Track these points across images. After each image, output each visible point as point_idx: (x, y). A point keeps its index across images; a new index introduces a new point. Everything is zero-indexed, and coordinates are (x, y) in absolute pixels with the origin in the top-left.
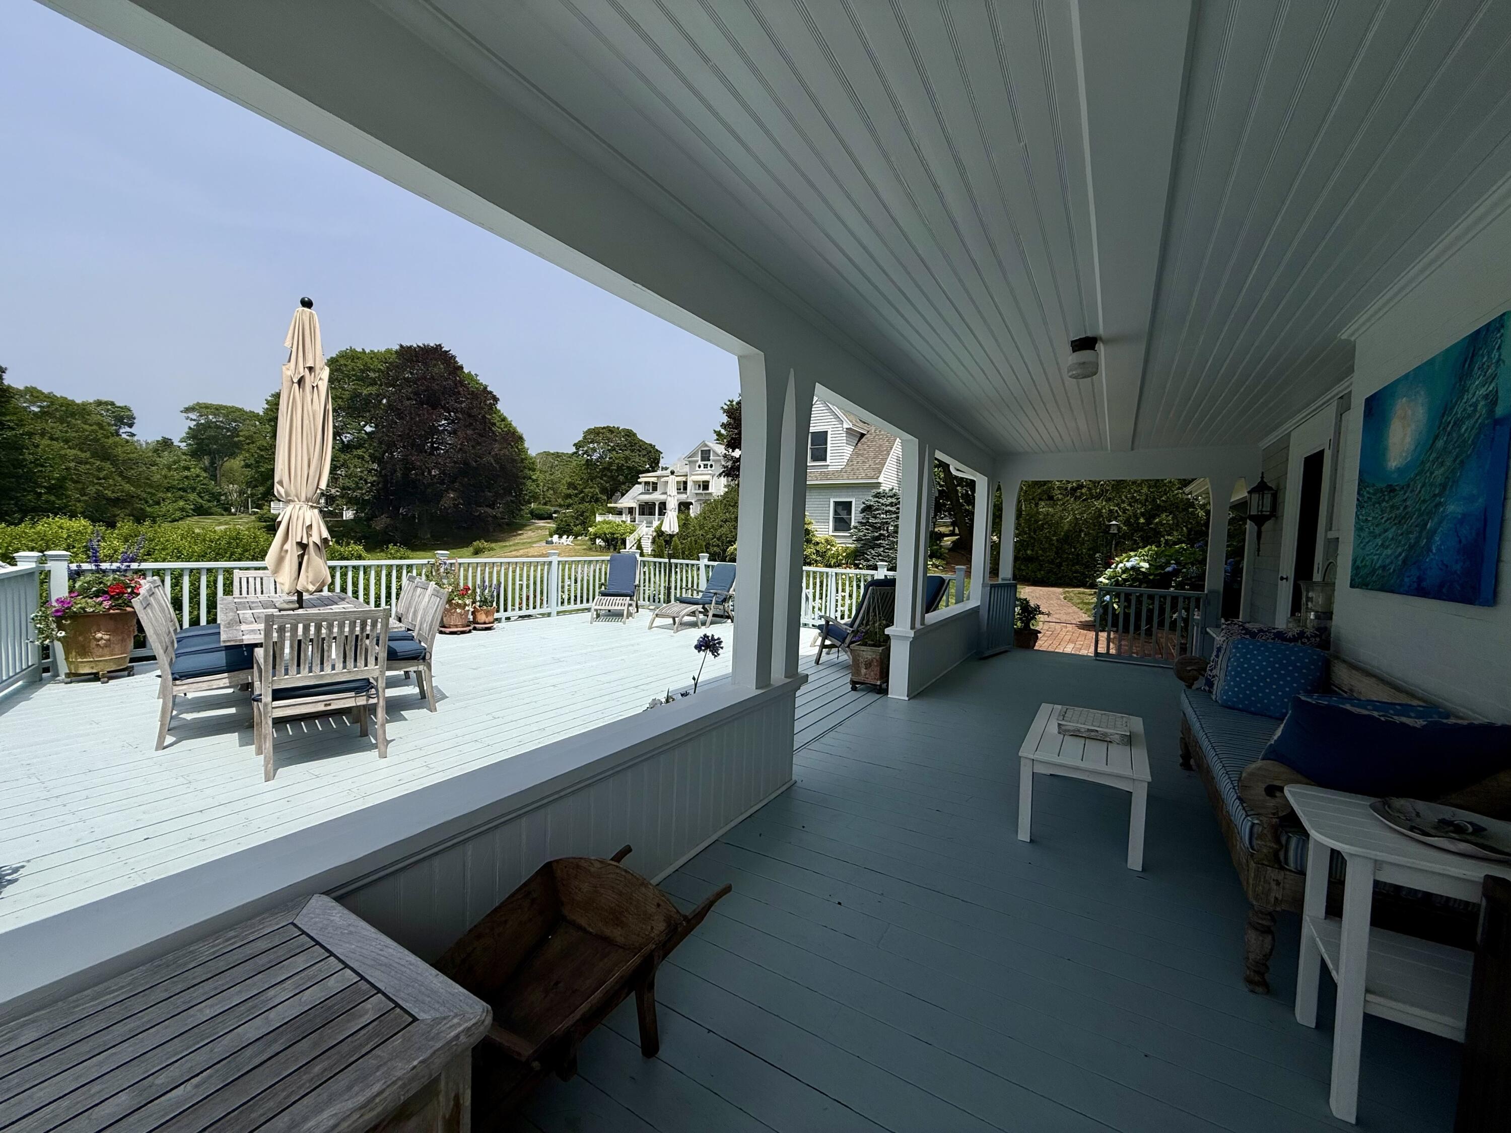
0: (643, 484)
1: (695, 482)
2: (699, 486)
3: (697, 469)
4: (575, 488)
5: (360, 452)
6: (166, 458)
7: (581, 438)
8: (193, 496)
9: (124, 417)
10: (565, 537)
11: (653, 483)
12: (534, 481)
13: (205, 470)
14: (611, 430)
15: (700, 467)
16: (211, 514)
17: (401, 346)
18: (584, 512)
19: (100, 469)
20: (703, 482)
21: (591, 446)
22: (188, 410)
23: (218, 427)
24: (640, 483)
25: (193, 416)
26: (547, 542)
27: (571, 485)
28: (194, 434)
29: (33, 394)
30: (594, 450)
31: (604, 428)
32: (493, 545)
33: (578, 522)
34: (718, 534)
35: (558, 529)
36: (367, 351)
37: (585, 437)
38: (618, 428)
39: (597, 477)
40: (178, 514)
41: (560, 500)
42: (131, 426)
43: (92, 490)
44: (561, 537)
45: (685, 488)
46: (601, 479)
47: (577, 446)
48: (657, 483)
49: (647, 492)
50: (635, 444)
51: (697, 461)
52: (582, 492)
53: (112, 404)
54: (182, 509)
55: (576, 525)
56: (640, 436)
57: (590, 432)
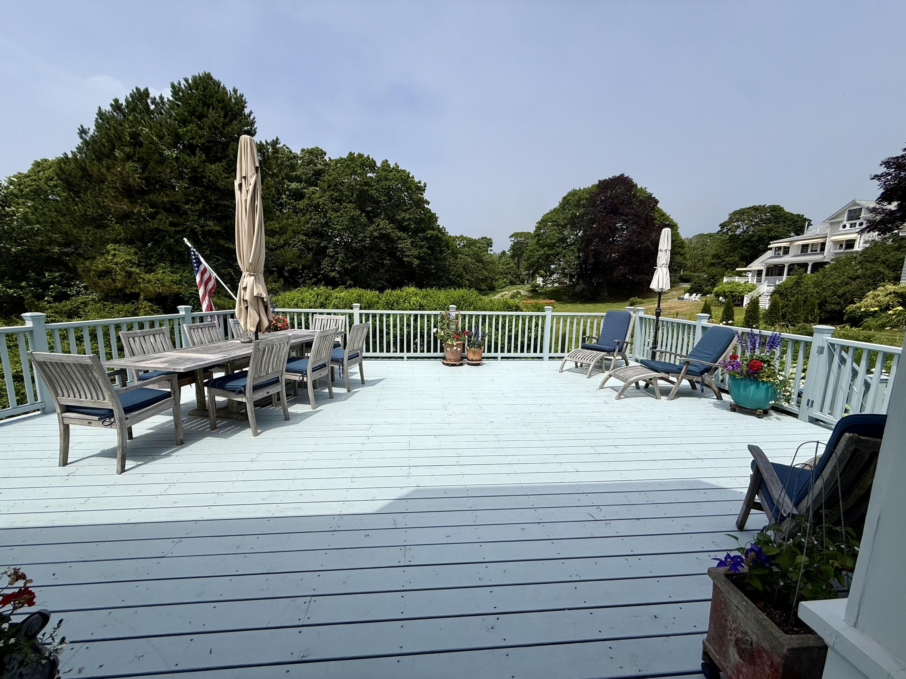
0: (774, 250)
1: (835, 242)
2: (841, 246)
3: (841, 229)
4: (719, 258)
5: (572, 247)
6: (503, 260)
7: (727, 219)
8: (509, 276)
9: (489, 243)
10: (694, 295)
11: (785, 247)
12: (682, 255)
13: (515, 264)
14: (755, 209)
15: (844, 226)
16: (515, 284)
17: (600, 181)
18: (715, 276)
19: (478, 267)
20: (847, 241)
21: (736, 224)
22: (511, 237)
23: (521, 243)
24: (771, 249)
25: (513, 239)
26: (679, 299)
27: (714, 256)
28: (513, 248)
29: (462, 238)
30: (738, 227)
31: (750, 208)
32: (643, 301)
33: (709, 283)
34: (840, 292)
35: (691, 288)
36: (582, 189)
37: (730, 218)
38: (764, 206)
39: (737, 248)
40: (504, 285)
41: (705, 268)
42: (491, 247)
43: (475, 275)
44: (691, 295)
45: (823, 249)
46: (741, 249)
47: (722, 226)
48: (789, 248)
49: (778, 256)
50: (781, 216)
51: (842, 222)
52: (723, 261)
53: (486, 238)
54: (505, 283)
55: (706, 286)
56: (787, 210)
57: (736, 213)
